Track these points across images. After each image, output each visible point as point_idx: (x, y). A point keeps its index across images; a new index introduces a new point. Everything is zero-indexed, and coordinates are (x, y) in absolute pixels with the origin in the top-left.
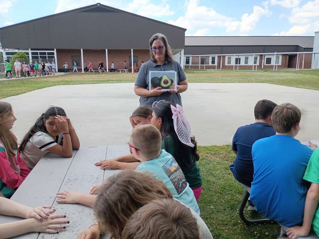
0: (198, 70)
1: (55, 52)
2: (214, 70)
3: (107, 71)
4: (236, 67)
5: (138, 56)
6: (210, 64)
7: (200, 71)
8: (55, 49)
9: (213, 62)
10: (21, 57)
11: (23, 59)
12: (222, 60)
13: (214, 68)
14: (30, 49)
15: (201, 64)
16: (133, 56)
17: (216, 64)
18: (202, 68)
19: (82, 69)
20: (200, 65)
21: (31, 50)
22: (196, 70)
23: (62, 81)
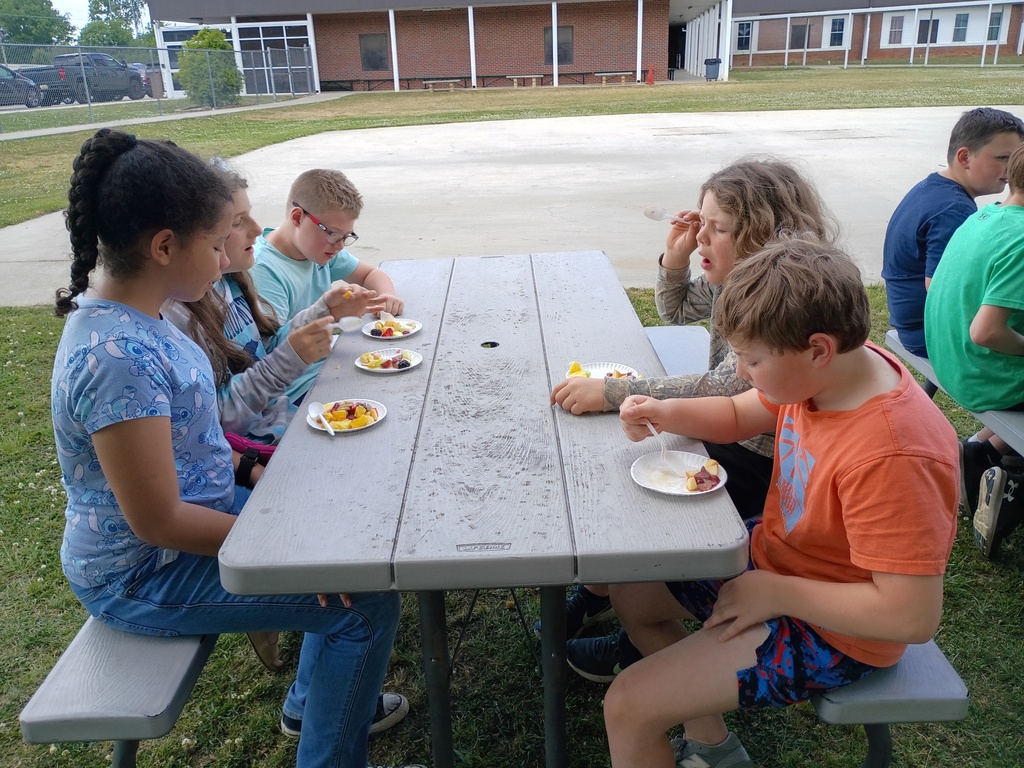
0: (780, 70)
1: (309, 23)
2: (837, 67)
3: (474, 81)
4: (920, 52)
5: (572, 27)
6: (826, 46)
7: (787, 73)
8: (309, 16)
9: (837, 39)
10: (210, 46)
11: (219, 50)
12: (868, 29)
13: (837, 58)
14: (233, 20)
15: (791, 47)
16: (558, 27)
17: (847, 44)
18: (795, 59)
19: (392, 81)
20: (787, 51)
21: (239, 20)
22: (774, 70)
23: (338, 119)
